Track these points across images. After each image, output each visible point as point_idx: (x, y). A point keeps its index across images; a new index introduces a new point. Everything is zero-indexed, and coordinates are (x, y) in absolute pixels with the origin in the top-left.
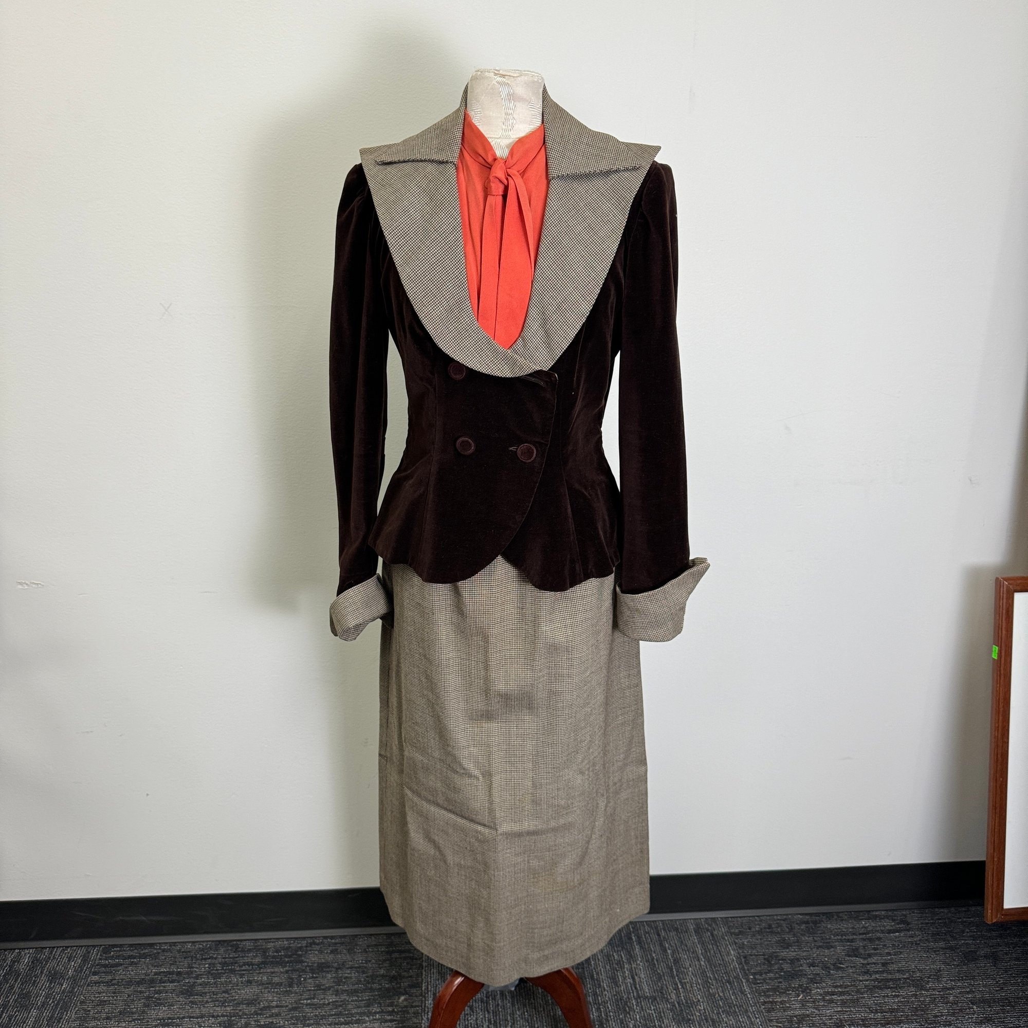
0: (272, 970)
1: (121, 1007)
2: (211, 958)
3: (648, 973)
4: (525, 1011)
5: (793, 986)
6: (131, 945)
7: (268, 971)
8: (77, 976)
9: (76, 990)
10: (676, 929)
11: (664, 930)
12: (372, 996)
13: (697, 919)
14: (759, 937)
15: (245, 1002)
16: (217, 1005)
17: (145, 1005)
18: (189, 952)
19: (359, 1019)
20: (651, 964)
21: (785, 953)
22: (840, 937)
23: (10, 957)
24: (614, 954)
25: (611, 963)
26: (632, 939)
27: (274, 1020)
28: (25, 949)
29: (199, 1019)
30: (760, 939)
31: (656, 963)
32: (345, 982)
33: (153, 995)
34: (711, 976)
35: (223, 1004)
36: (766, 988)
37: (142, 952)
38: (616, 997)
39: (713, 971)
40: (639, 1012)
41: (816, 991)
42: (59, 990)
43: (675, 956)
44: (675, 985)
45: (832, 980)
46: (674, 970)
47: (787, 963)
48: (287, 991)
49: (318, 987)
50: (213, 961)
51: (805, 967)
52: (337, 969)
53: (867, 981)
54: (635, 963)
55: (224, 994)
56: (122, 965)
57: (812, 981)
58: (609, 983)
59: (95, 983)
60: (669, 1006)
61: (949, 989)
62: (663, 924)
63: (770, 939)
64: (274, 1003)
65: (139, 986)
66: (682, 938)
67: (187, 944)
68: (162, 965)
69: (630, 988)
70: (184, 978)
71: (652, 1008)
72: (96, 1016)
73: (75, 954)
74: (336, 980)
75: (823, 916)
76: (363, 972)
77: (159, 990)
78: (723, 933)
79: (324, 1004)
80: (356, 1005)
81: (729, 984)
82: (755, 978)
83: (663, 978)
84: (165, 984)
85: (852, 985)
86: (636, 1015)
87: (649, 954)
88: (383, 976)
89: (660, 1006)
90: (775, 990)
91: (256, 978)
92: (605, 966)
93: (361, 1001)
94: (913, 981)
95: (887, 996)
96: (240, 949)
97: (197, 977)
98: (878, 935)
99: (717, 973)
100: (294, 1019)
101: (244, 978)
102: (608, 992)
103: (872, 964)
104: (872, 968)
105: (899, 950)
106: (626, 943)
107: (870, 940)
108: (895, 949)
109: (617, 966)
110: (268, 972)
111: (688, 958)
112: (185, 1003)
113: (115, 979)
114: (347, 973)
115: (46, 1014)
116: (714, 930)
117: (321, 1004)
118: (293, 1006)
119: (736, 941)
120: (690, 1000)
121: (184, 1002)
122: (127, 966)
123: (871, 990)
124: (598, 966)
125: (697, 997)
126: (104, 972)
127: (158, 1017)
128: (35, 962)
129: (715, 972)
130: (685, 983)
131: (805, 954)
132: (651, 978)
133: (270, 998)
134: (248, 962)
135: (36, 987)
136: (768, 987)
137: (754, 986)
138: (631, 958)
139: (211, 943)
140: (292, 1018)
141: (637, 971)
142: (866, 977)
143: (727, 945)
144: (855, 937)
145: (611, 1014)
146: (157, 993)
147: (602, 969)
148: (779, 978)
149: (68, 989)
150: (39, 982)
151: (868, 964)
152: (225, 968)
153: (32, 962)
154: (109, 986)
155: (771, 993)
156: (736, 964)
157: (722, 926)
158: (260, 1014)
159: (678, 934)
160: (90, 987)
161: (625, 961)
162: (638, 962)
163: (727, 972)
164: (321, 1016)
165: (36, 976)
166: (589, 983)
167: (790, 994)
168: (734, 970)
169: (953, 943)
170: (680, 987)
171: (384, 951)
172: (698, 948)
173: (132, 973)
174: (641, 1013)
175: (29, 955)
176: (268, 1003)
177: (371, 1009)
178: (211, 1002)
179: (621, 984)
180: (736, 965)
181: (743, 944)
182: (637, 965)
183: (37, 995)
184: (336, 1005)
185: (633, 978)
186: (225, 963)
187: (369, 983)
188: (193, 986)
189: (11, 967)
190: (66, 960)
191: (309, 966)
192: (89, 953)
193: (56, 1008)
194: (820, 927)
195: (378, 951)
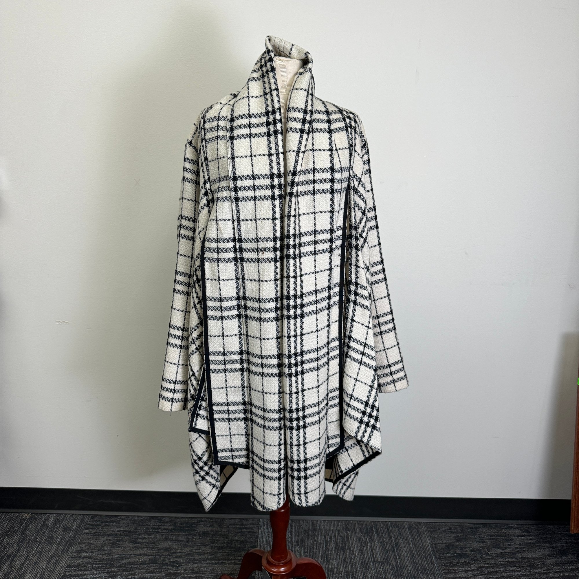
0: (178, 533)
1: (99, 547)
2: (147, 525)
3: (381, 549)
5: (461, 561)
6: (106, 516)
7: (177, 534)
8: (78, 529)
9: (77, 536)
11: (391, 527)
12: (230, 550)
13: (410, 522)
14: (444, 534)
15: (163, 549)
16: (149, 549)
17: (112, 547)
18: (136, 521)
19: (222, 562)
20: (383, 544)
21: (458, 544)
22: (489, 537)
23: (44, 517)
24: (363, 538)
25: (361, 542)
26: (373, 530)
27: (178, 559)
28: (51, 514)
29: (139, 556)
31: (385, 544)
32: (216, 542)
33: (116, 542)
34: (415, 553)
35: (152, 549)
37: (111, 519)
38: (362, 560)
41: (474, 565)
42: (68, 536)
43: (396, 541)
44: (395, 556)
45: (483, 560)
46: (395, 548)
47: (459, 549)
48: (185, 545)
50: (148, 527)
51: (469, 552)
52: (213, 535)
53: (503, 562)
55: (152, 544)
56: (100, 525)
57: (472, 560)
58: (359, 553)
59: (87, 534)
60: (391, 567)
61: (549, 569)
62: (391, 524)
63: (450, 536)
64: (178, 550)
65: (109, 537)
66: (401, 532)
68: (122, 527)
69: (370, 556)
70: (132, 534)
71: (382, 568)
72: (86, 550)
73: (77, 518)
74: (211, 541)
75: (481, 525)
76: (227, 538)
78: (424, 531)
79: (205, 553)
80: (221, 554)
81: (425, 558)
82: (440, 556)
83: (389, 552)
84: (123, 537)
85: (494, 564)
86: (372, 571)
87: (382, 539)
88: (237, 541)
89: (386, 567)
90: (451, 563)
91: (170, 537)
92: (357, 544)
93: (225, 553)
94: (529, 564)
95: (514, 571)
96: (162, 521)
97: (139, 534)
98: (512, 537)
100: (189, 560)
101: (164, 536)
102: (357, 557)
103: (507, 553)
104: (507, 555)
105: (523, 546)
106: (370, 532)
107: (507, 540)
108: (520, 546)
109: (363, 544)
111: (403, 543)
113: (97, 532)
114: (218, 538)
115: (61, 548)
116: (419, 528)
117: (203, 553)
118: (189, 553)
119: (431, 535)
120: (403, 565)
121: (131, 547)
122: (103, 526)
123: (505, 567)
124: (353, 543)
125: (406, 564)
126: (91, 529)
127: (118, 553)
128: (57, 520)
129: (418, 551)
130: (401, 556)
131: (469, 545)
132: (382, 552)
133: (176, 548)
134: (166, 528)
135: (56, 534)
136: (447, 561)
137: (439, 560)
138: (372, 540)
139: (147, 517)
140: (187, 559)
141: (374, 547)
142: (503, 560)
143: (425, 537)
144: (498, 537)
145: (359, 569)
146: (118, 541)
147: (355, 545)
148: (453, 557)
149: (72, 535)
150: (58, 531)
151: (505, 553)
152: (154, 531)
153: (55, 521)
154: (93, 536)
155: (448, 565)
156: (430, 547)
157: (423, 526)
158: (171, 556)
159: (399, 529)
160: (84, 536)
161: (369, 542)
163: (424, 552)
164: (203, 559)
165: (57, 528)
166: (348, 552)
167: (459, 566)
168: (429, 551)
169: (554, 545)
170: (398, 558)
171: (238, 527)
172: (409, 537)
173: (105, 530)
174: (375, 570)
175: (53, 517)
176: (175, 550)
177: (229, 557)
178: (145, 548)
179: (365, 554)
181: (435, 537)
182: (375, 544)
183: (57, 538)
184: (211, 554)
185: (372, 551)
186: (154, 528)
187: (229, 544)
188: (137, 539)
189: (44, 522)
190: (72, 521)
191: (198, 533)
192: (84, 518)
193: (66, 545)
194: (479, 531)
195: (235, 527)
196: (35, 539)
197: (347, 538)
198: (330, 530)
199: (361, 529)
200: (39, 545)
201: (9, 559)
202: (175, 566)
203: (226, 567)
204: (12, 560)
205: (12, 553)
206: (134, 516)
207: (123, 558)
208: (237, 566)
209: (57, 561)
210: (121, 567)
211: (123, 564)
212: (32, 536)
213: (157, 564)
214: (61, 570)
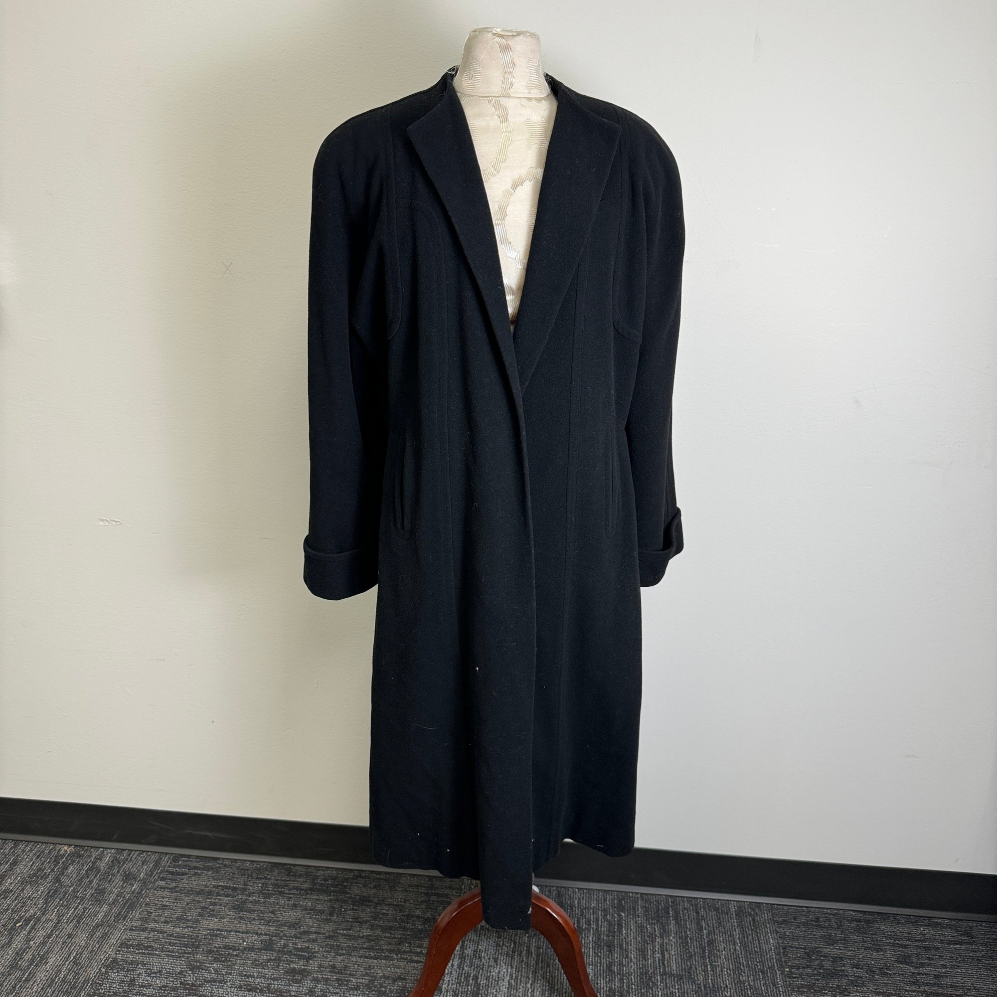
0: (317, 897)
1: (179, 913)
2: (265, 878)
3: (679, 950)
4: (548, 971)
5: (831, 985)
6: (198, 857)
7: (314, 897)
8: (147, 879)
9: (144, 892)
10: (717, 909)
11: (705, 909)
12: (404, 935)
13: (741, 902)
14: (804, 929)
15: (289, 924)
16: (262, 923)
17: (200, 915)
18: (247, 870)
19: (387, 956)
20: (684, 942)
21: (828, 950)
22: (892, 941)
23: (95, 854)
24: (648, 927)
25: (643, 934)
26: (668, 913)
27: (310, 945)
28: (108, 848)
29: (244, 935)
30: (804, 931)
31: (689, 941)
32: (381, 918)
33: (208, 906)
34: (744, 962)
35: (268, 923)
36: (801, 984)
37: (206, 865)
38: (641, 970)
39: (748, 958)
40: (662, 989)
42: (129, 890)
43: (710, 937)
44: (704, 967)
46: (707, 951)
47: (829, 960)
48: (327, 919)
50: (267, 881)
51: (848, 968)
52: (377, 904)
53: (914, 991)
54: (667, 939)
55: (270, 914)
56: (186, 874)
57: (853, 983)
58: (637, 955)
59: (161, 888)
60: (694, 987)
62: (704, 902)
63: (814, 933)
64: (313, 928)
65: (197, 896)
66: (722, 920)
67: (247, 862)
68: (222, 879)
69: (657, 963)
70: (238, 894)
71: (677, 987)
72: (156, 918)
73: (149, 859)
74: (374, 915)
75: (878, 916)
76: (400, 911)
77: (215, 902)
78: (765, 920)
79: (359, 936)
80: (388, 941)
81: (762, 974)
82: (790, 971)
83: (694, 958)
84: (221, 898)
86: (658, 992)
87: (683, 931)
88: (418, 917)
89: (685, 986)
90: (810, 987)
91: (301, 903)
92: (636, 938)
93: (393, 938)
96: (292, 873)
97: (250, 895)
98: (936, 944)
99: (751, 961)
100: (329, 947)
101: (291, 901)
102: (634, 963)
104: (922, 979)
105: (956, 964)
106: (662, 916)
107: (927, 949)
108: (952, 962)
109: (648, 939)
110: (313, 899)
111: (723, 941)
112: (235, 918)
113: (178, 887)
114: (384, 909)
115: (115, 910)
116: (757, 915)
117: (355, 936)
118: (331, 934)
119: (778, 929)
120: (717, 984)
121: (233, 917)
122: (191, 876)
124: (629, 936)
125: (725, 982)
126: (170, 879)
127: (209, 927)
128: (115, 861)
129: (749, 960)
130: (716, 966)
131: (850, 953)
132: (681, 956)
133: (310, 924)
134: (297, 887)
135: (111, 885)
136: (803, 983)
137: (787, 980)
138: (665, 932)
139: (267, 864)
140: (326, 945)
141: (668, 946)
143: (767, 933)
144: (909, 943)
145: (633, 986)
146: (212, 905)
147: (633, 940)
148: (817, 975)
149: (137, 890)
150: (114, 881)
151: (919, 974)
152: (275, 889)
153: (112, 861)
154: (172, 892)
155: (805, 990)
156: (774, 954)
157: (766, 912)
158: (299, 938)
159: (718, 915)
160: (156, 891)
161: (658, 935)
162: (671, 938)
163: (762, 961)
164: (354, 947)
165: (113, 875)
166: (617, 952)
168: (770, 961)
170: (709, 969)
171: (423, 893)
172: (736, 932)
173: (193, 883)
174: (664, 990)
175: (110, 855)
176: (308, 928)
177: (401, 947)
178: (257, 920)
179: (649, 957)
180: (772, 955)
181: (785, 933)
182: (669, 941)
183: (111, 892)
184: (368, 939)
185: (663, 954)
186: (277, 885)
187: (403, 922)
189: (94, 863)
190: (140, 863)
191: (351, 898)
192: (161, 859)
193: (124, 906)
194: (872, 927)
195: (418, 892)
196: (75, 891)
197: (618, 924)
198: (588, 908)
199: (646, 910)
200: (79, 904)
201: (27, 925)
202: (304, 957)
203: (393, 964)
204: (33, 928)
205: (34, 915)
206: (245, 861)
207: (216, 935)
208: (415, 965)
209: (106, 934)
210: (210, 952)
211: (215, 947)
212: (70, 887)
213: (272, 951)
214: (109, 951)
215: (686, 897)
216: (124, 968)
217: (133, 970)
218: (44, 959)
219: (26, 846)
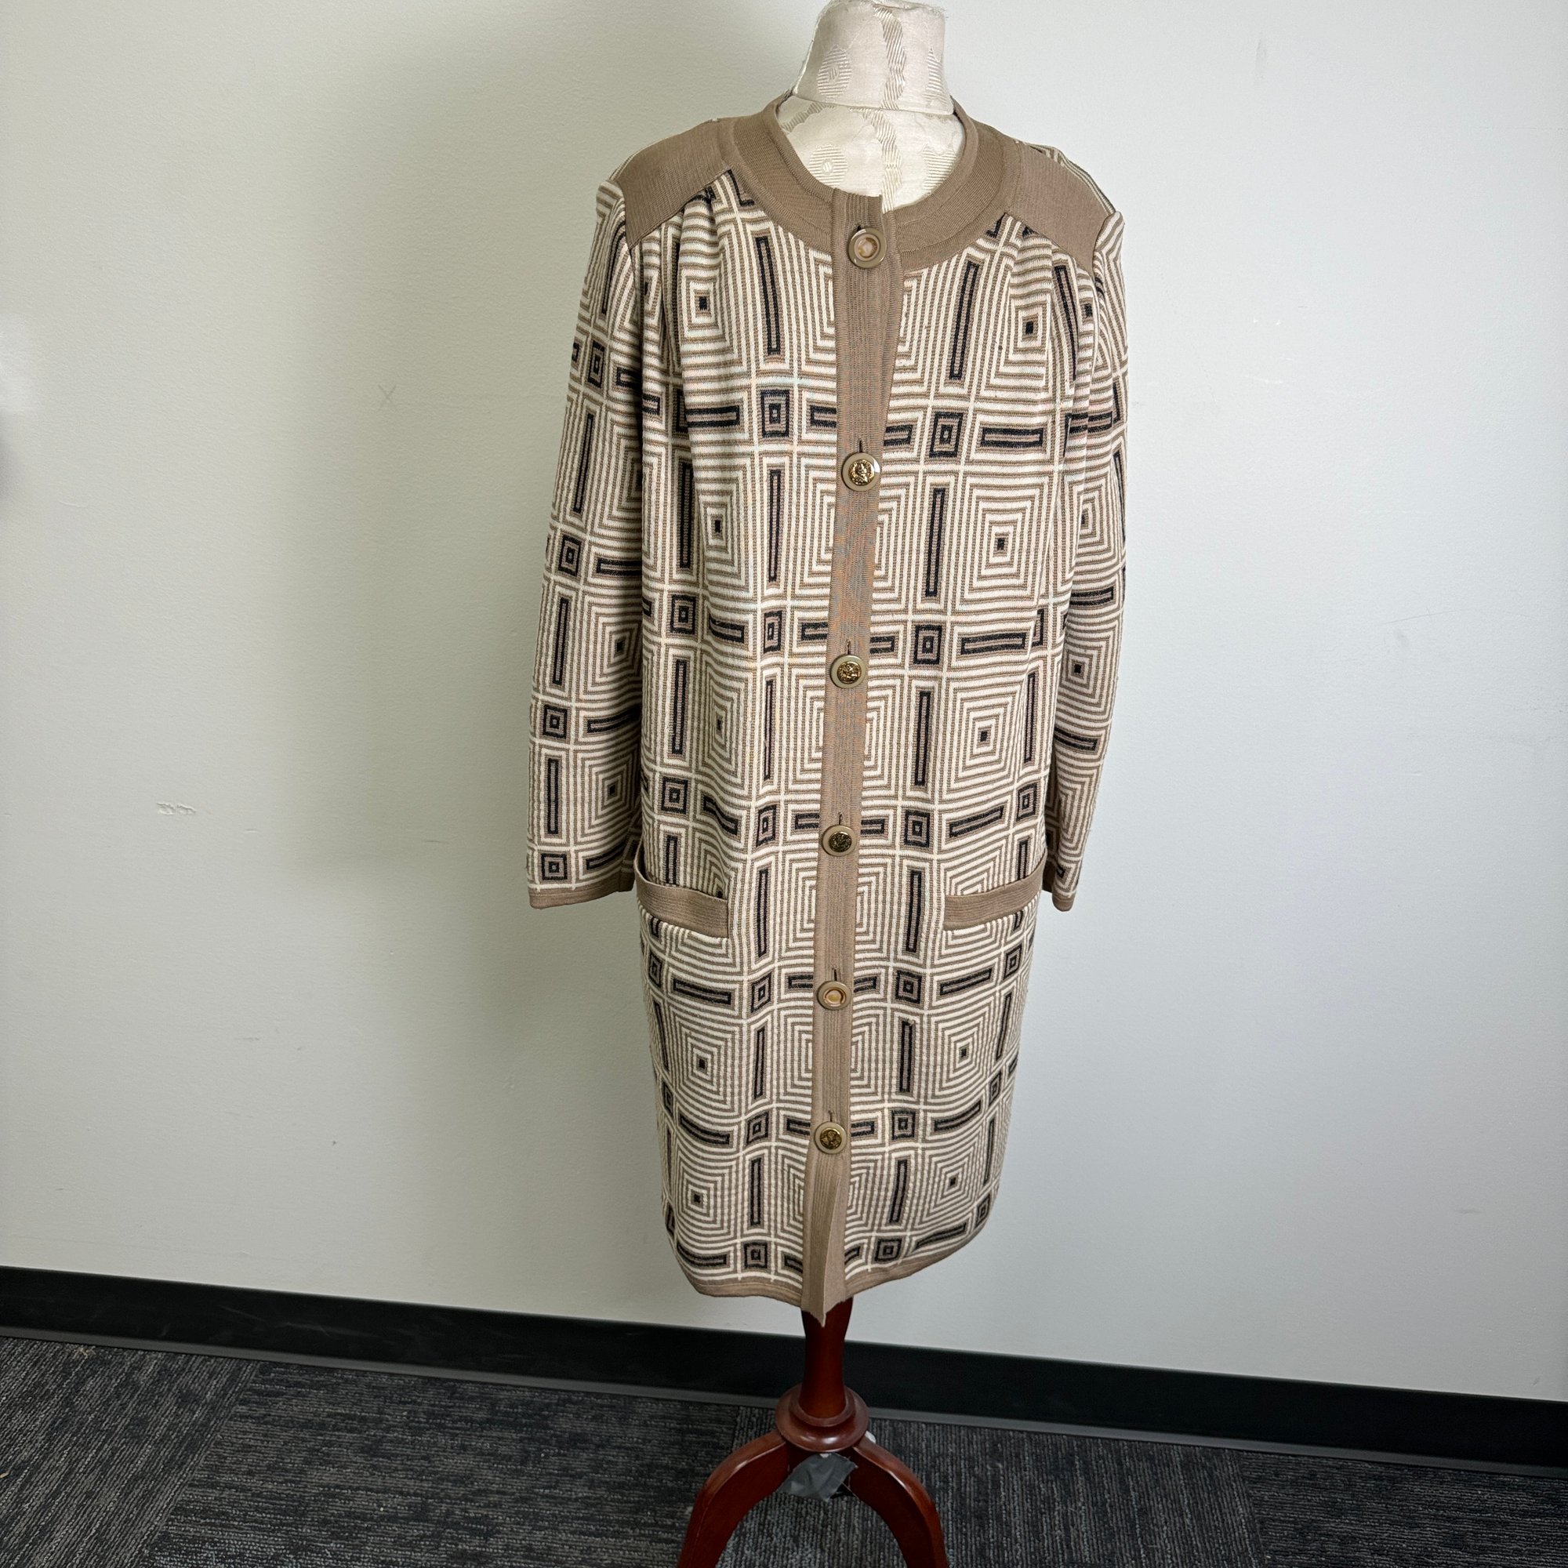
0: (500, 1434)
1: (271, 1459)
2: (414, 1402)
3: (1093, 1524)
6: (301, 1367)
7: (494, 1434)
8: (218, 1402)
9: (212, 1423)
11: (1131, 1457)
12: (644, 1496)
13: (1189, 1446)
14: (1291, 1491)
15: (454, 1478)
16: (410, 1476)
17: (307, 1462)
18: (384, 1388)
19: (618, 1531)
20: (1100, 1511)
21: (1333, 1525)
22: (1433, 1512)
23: (130, 1360)
24: (1041, 1486)
25: (1034, 1498)
26: (1073, 1464)
27: (490, 1513)
28: (151, 1351)
29: (380, 1495)
30: (1293, 1495)
31: (1109, 1510)
32: (606, 1469)
33: (319, 1447)
34: (1199, 1545)
35: (419, 1476)
37: (314, 1379)
38: (1033, 1557)
39: (1204, 1538)
42: (188, 1421)
43: (1142, 1503)
44: (1135, 1551)
46: (1138, 1526)
48: (516, 1470)
49: (565, 1471)
50: (416, 1407)
51: (1365, 1554)
52: (598, 1446)
54: (1073, 1506)
55: (422, 1461)
56: (283, 1394)
58: (1025, 1532)
59: (241, 1417)
62: (1130, 1447)
63: (1309, 1498)
64: (494, 1485)
65: (302, 1431)
66: (1159, 1475)
67: (382, 1376)
68: (341, 1403)
69: (1059, 1545)
70: (369, 1427)
72: (234, 1467)
73: (220, 1369)
74: (593, 1464)
75: (1409, 1470)
76: (637, 1458)
77: (330, 1441)
78: (1229, 1476)
79: (569, 1499)
80: (617, 1507)
81: (1228, 1563)
82: (1273, 1559)
83: (1117, 1537)
84: (341, 1433)
87: (1098, 1494)
88: (666, 1467)
91: (473, 1443)
92: (1023, 1503)
93: (626, 1502)
96: (457, 1395)
97: (388, 1430)
98: (1504, 1516)
99: (1209, 1542)
100: (521, 1516)
101: (457, 1440)
102: (1021, 1545)
105: (1537, 1548)
106: (1063, 1468)
107: (1489, 1524)
108: (1531, 1545)
109: (1042, 1506)
110: (493, 1437)
111: (1164, 1510)
112: (364, 1467)
113: (270, 1415)
114: (611, 1455)
115: (165, 1453)
116: (1215, 1468)
117: (563, 1499)
118: (523, 1495)
119: (1251, 1492)
121: (362, 1465)
122: (290, 1397)
124: (1012, 1500)
126: (256, 1403)
127: (321, 1481)
128: (163, 1372)
129: (1206, 1540)
130: (1153, 1550)
131: (1367, 1531)
132: (1096, 1533)
133: (489, 1478)
134: (466, 1417)
135: (158, 1411)
138: (1069, 1495)
139: (415, 1379)
140: (517, 1513)
141: (1075, 1518)
143: (1233, 1498)
144: (1460, 1514)
146: (326, 1445)
147: (1017, 1508)
149: (201, 1419)
150: (162, 1405)
152: (430, 1421)
153: (159, 1373)
154: (259, 1424)
156: (1245, 1531)
157: (1229, 1463)
158: (472, 1501)
159: (1154, 1467)
160: (232, 1422)
161: (1058, 1499)
162: (1080, 1504)
163: (1227, 1543)
164: (562, 1517)
165: (161, 1395)
166: (993, 1527)
168: (1241, 1542)
170: (1143, 1556)
171: (673, 1428)
172: (1183, 1494)
173: (296, 1409)
175: (155, 1361)
176: (486, 1485)
177: (639, 1517)
178: (401, 1470)
179: (1045, 1536)
180: (1243, 1533)
181: (1262, 1499)
182: (1076, 1508)
183: (157, 1424)
184: (586, 1503)
185: (1067, 1530)
186: (433, 1413)
187: (643, 1476)
188: (380, 1441)
189: (129, 1375)
190: (205, 1376)
191: (556, 1436)
192: (240, 1369)
193: (180, 1446)
194: (1400, 1489)
195: (665, 1427)
196: (98, 1421)
197: (993, 1481)
198: (943, 1455)
199: (1038, 1459)
200: (105, 1441)
201: (18, 1476)
202: (480, 1533)
203: (627, 1546)
204: (27, 1480)
205: (30, 1460)
206: (380, 1373)
207: (334, 1496)
208: (665, 1546)
209: (150, 1492)
210: (325, 1522)
211: (332, 1515)
212: (90, 1414)
213: (427, 1521)
214: (155, 1521)
215: (1102, 1439)
216: (180, 1549)
217: (196, 1553)
218: (46, 1532)
219: (15, 1346)
